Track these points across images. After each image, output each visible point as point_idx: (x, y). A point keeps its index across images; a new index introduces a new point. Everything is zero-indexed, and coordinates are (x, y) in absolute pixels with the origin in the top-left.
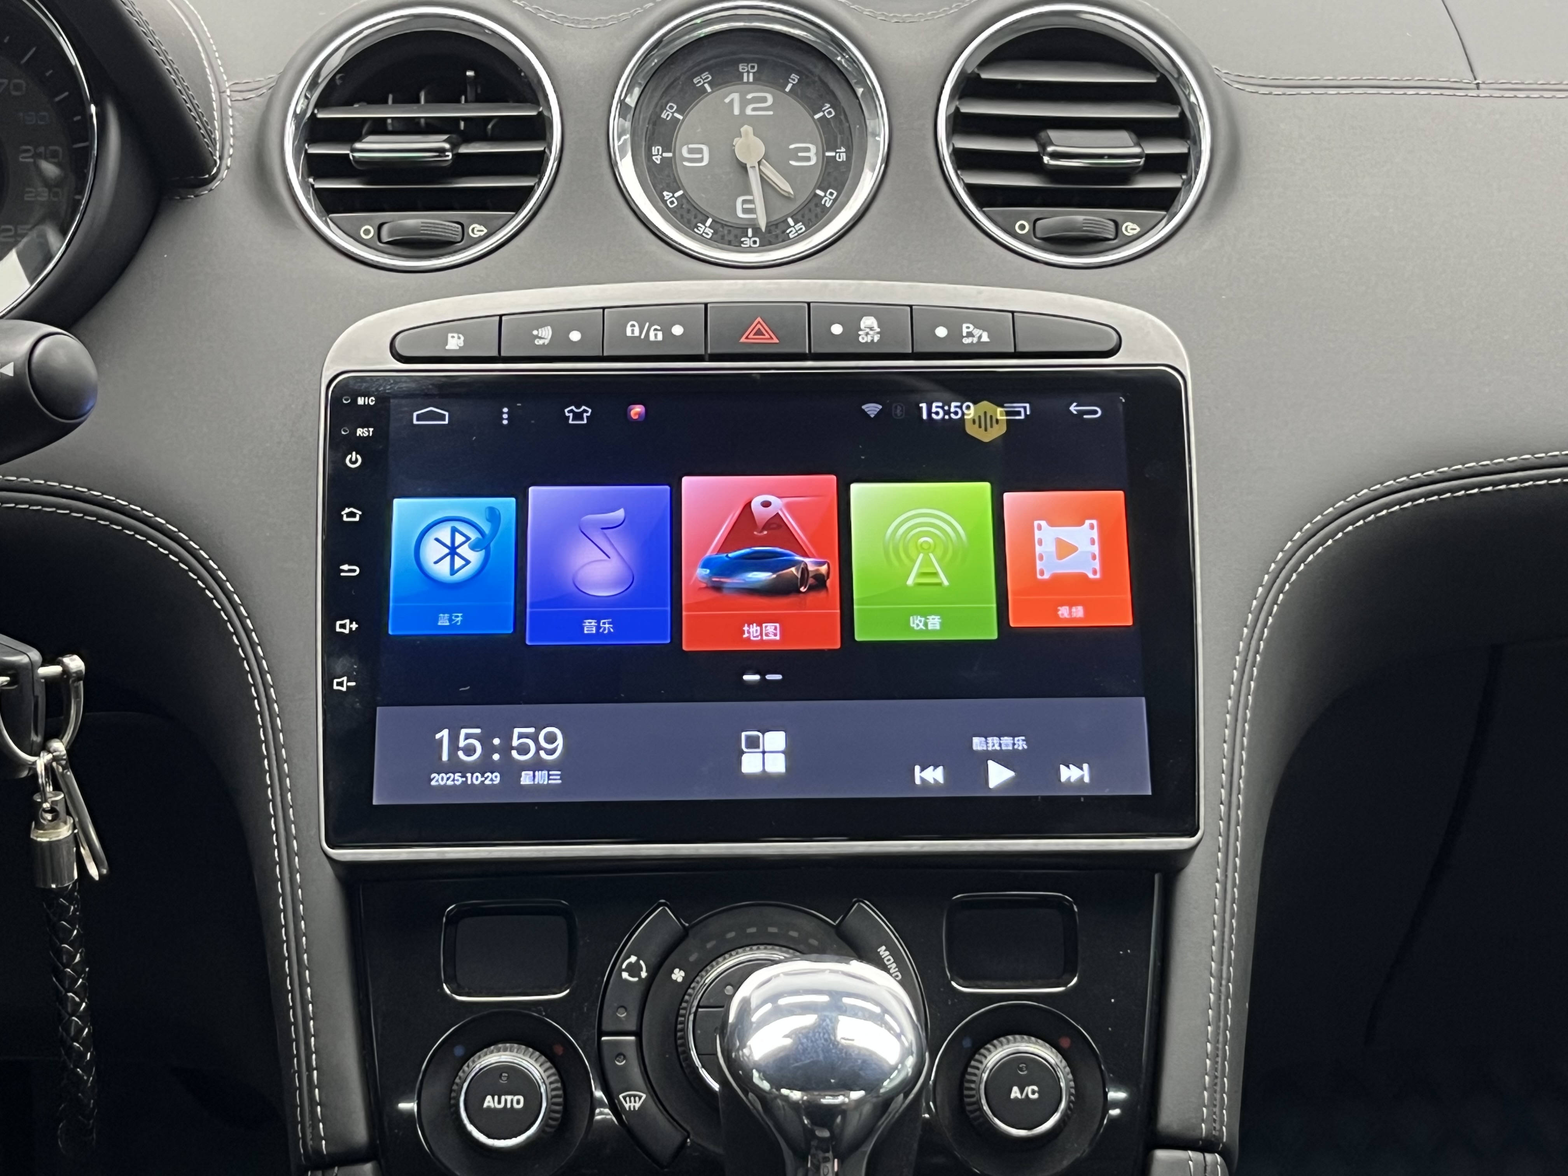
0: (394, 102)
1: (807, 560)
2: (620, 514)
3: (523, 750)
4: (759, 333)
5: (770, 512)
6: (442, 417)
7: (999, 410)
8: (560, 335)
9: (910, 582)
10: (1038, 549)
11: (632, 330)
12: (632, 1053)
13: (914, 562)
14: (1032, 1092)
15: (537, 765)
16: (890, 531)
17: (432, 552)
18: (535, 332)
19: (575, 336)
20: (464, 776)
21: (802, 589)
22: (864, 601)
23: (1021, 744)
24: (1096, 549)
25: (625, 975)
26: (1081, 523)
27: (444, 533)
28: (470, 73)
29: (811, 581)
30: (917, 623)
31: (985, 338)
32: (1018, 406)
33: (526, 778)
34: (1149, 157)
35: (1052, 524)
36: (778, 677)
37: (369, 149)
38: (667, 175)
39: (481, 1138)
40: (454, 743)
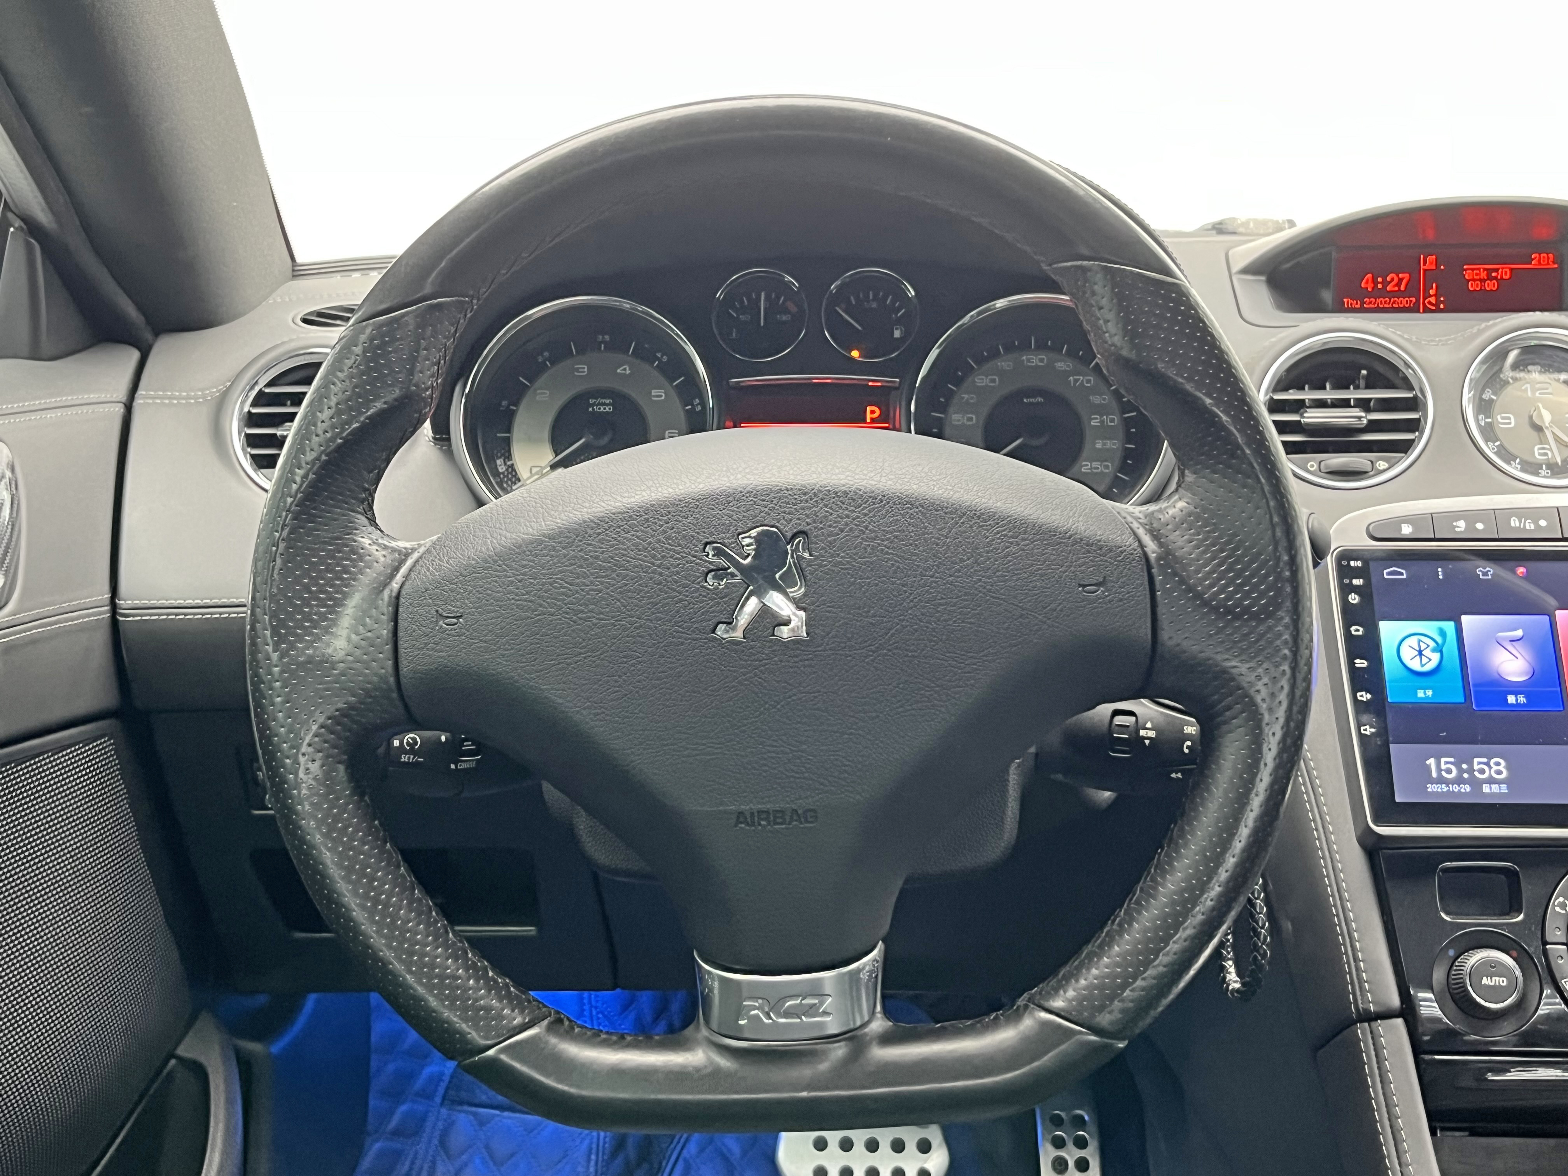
0: (1309, 389)
2: (1519, 633)
3: (1482, 772)
6: (1402, 574)
8: (1470, 525)
11: (1514, 522)
15: (1491, 781)
17: (1408, 653)
18: (1455, 524)
19: (1480, 526)
20: (1447, 786)
25: (1558, 909)
28: (1364, 372)
33: (1486, 789)
37: (1313, 416)
38: (1489, 432)
39: (1482, 1002)
40: (1439, 765)
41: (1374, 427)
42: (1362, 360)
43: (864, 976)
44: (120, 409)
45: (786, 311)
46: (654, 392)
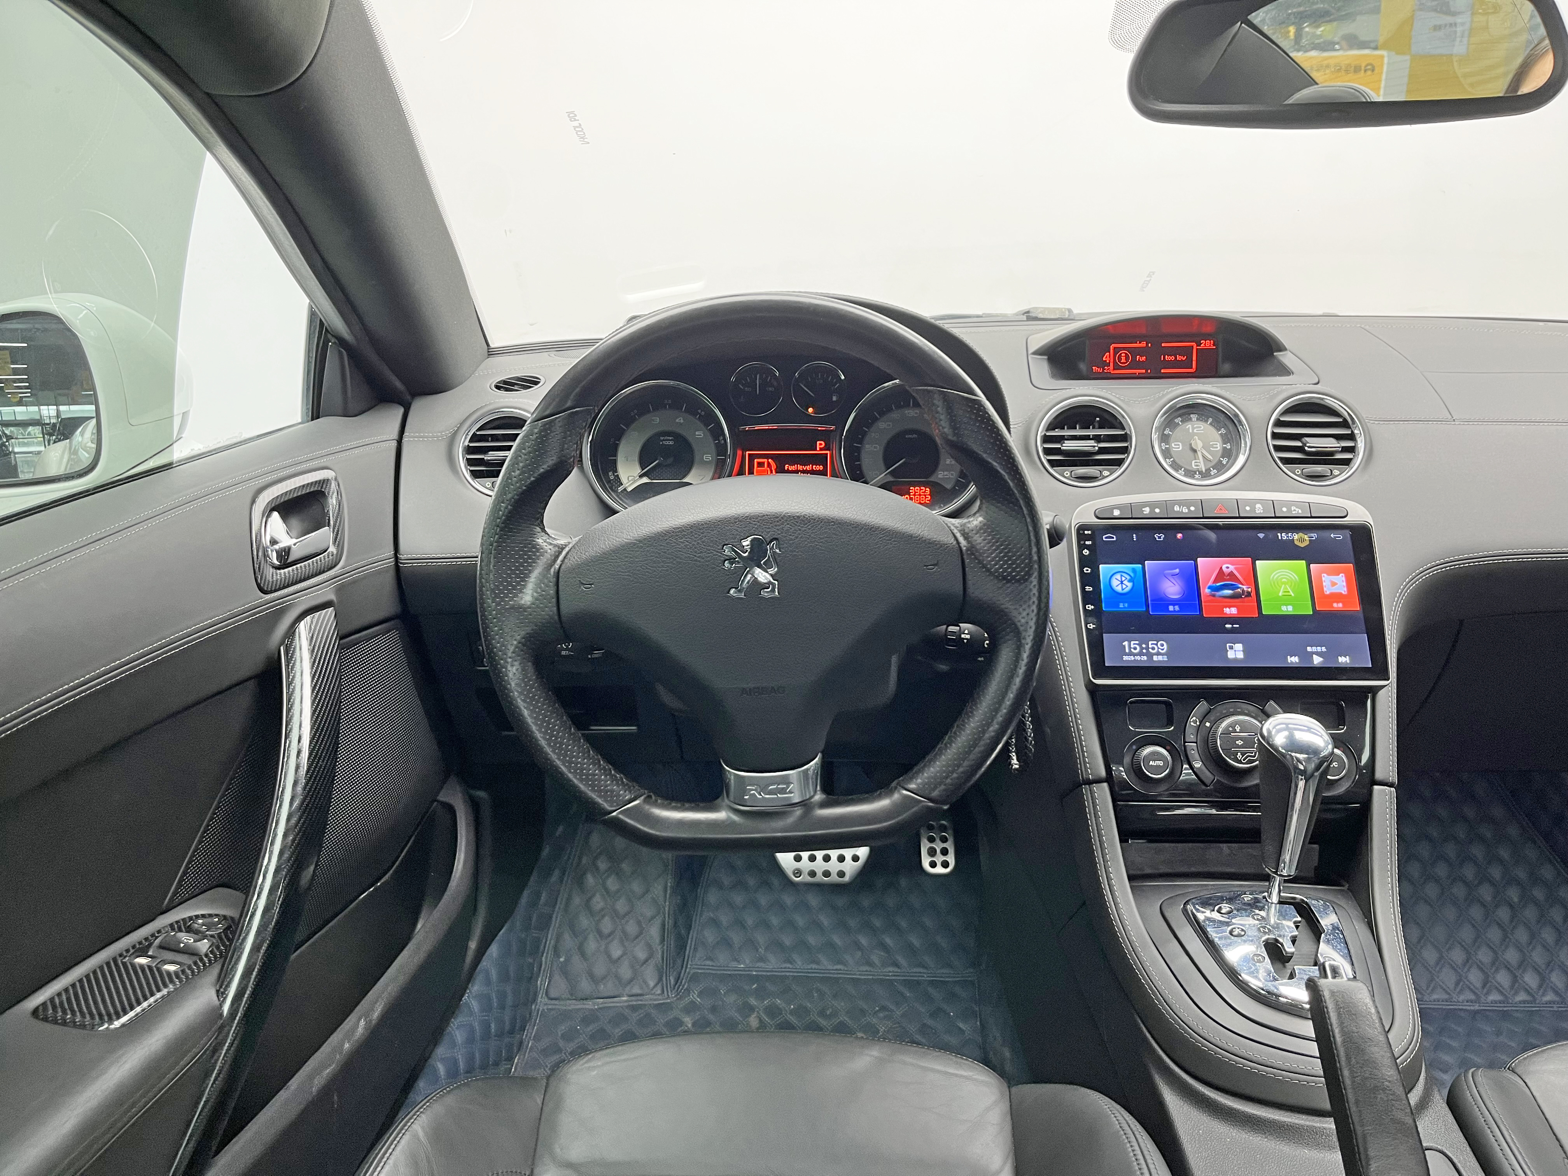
0: (1071, 429)
1: (1244, 587)
2: (1177, 571)
3: (1153, 649)
4: (1221, 509)
5: (1229, 570)
6: (1113, 538)
7: (1306, 536)
8: (1152, 510)
9: (1280, 594)
10: (1324, 584)
11: (1177, 508)
12: (1195, 748)
13: (1281, 587)
14: (1336, 764)
15: (1158, 654)
16: (1271, 577)
17: (1115, 583)
18: (1143, 509)
19: (1157, 510)
20: (1134, 657)
21: (1243, 596)
22: (1265, 601)
23: (1324, 649)
24: (1344, 584)
25: (1192, 724)
26: (1339, 575)
27: (1118, 576)
28: (1097, 419)
29: (1246, 594)
30: (1284, 608)
31: (1300, 512)
32: (1312, 535)
33: (1155, 658)
34: (1343, 447)
35: (1328, 575)
36: (1238, 626)
37: (1069, 445)
38: (1167, 453)
39: (1150, 775)
40: (1130, 645)
41: (1102, 451)
42: (1098, 412)
43: (810, 773)
44: (394, 444)
45: (772, 386)
46: (697, 433)
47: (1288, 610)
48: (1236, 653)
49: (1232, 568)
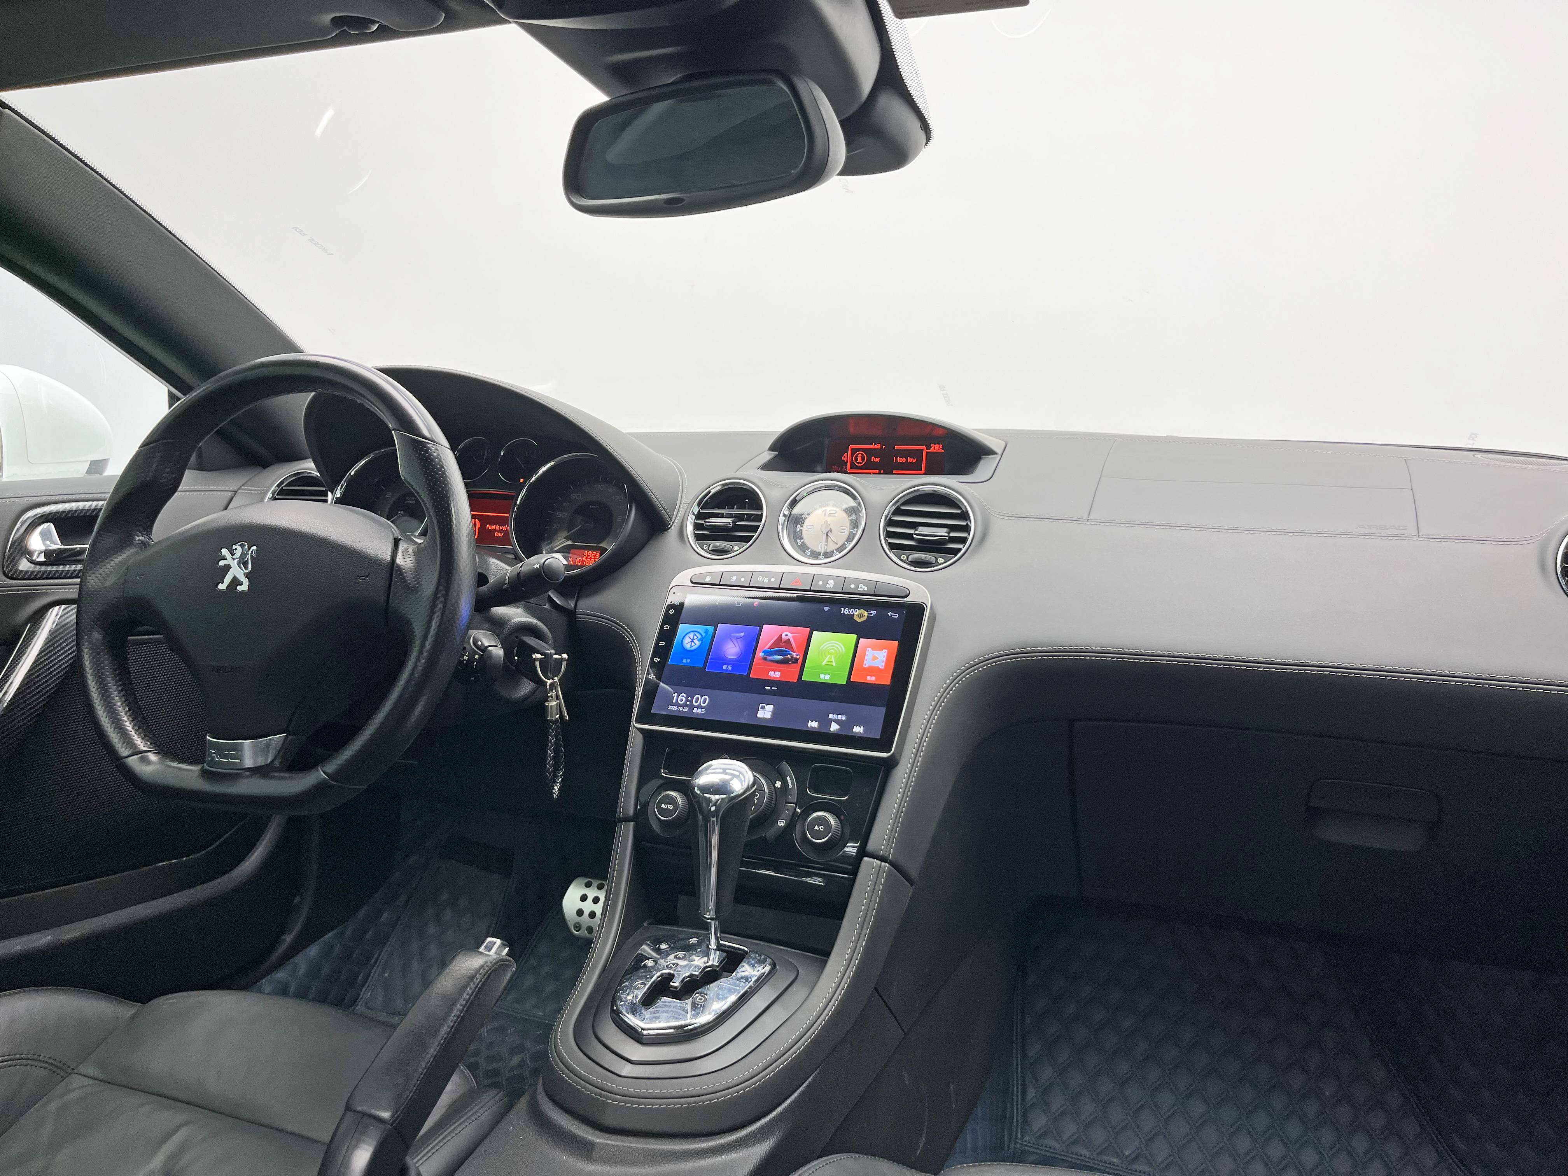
0: (727, 508)
1: (794, 654)
2: (743, 634)
3: (696, 702)
4: (797, 582)
5: (787, 638)
7: (866, 612)
8: (738, 578)
9: (823, 664)
10: (866, 657)
11: (760, 579)
13: (826, 657)
14: (821, 828)
15: (699, 707)
16: (821, 648)
17: (687, 640)
18: (731, 577)
19: (742, 579)
20: (678, 707)
21: (790, 662)
22: (807, 668)
23: (844, 718)
24: (884, 659)
26: (882, 650)
27: (691, 635)
28: (747, 500)
29: (793, 660)
30: (822, 676)
31: (866, 589)
32: (872, 612)
33: (695, 710)
34: (951, 537)
35: (873, 650)
36: (776, 688)
37: (714, 522)
38: (799, 535)
39: (660, 816)
40: (678, 697)
41: (736, 528)
42: (742, 493)
47: (825, 678)
48: (766, 712)
49: (790, 635)
